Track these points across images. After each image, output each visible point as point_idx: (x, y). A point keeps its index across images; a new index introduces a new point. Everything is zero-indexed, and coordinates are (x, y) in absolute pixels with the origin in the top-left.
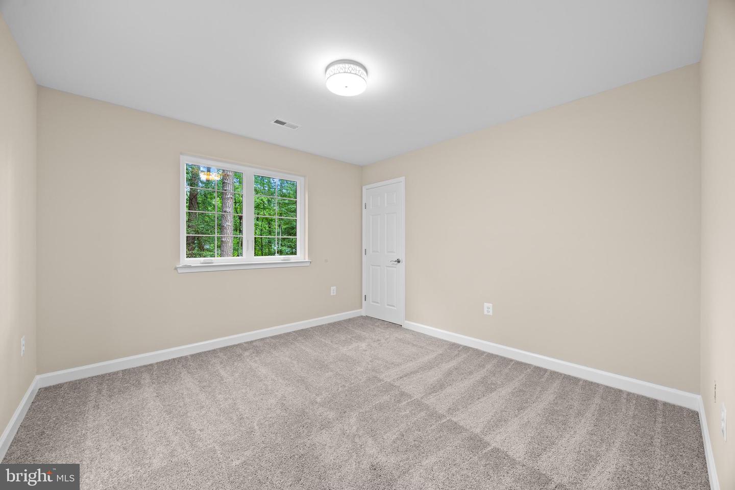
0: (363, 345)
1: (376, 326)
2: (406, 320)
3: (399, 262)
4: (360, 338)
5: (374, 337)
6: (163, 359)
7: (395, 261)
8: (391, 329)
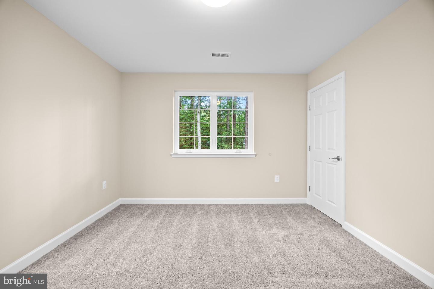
0: (282, 234)
1: (311, 218)
2: (346, 221)
3: (338, 159)
4: (284, 227)
5: (300, 229)
6: (168, 203)
7: (334, 159)
8: (326, 226)
